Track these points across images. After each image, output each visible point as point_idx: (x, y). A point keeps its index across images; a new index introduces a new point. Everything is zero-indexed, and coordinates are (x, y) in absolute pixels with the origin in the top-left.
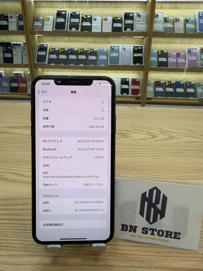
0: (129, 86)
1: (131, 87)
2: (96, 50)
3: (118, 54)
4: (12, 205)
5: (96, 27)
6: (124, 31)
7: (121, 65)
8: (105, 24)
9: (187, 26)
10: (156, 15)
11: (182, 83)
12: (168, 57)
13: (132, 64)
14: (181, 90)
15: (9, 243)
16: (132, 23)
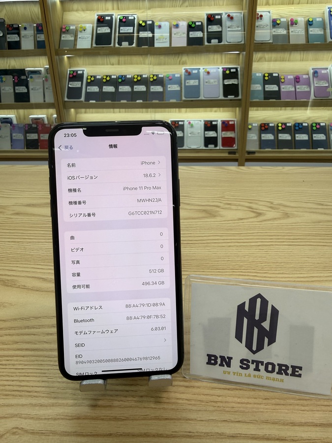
0: (217, 132)
1: (221, 134)
2: (162, 76)
3: (197, 81)
4: (34, 328)
5: (161, 39)
6: (206, 43)
7: (204, 98)
8: (175, 34)
9: (311, 31)
10: (259, 16)
11: (304, 124)
12: (281, 83)
13: (222, 97)
14: (304, 137)
15: (32, 387)
16: (220, 30)
